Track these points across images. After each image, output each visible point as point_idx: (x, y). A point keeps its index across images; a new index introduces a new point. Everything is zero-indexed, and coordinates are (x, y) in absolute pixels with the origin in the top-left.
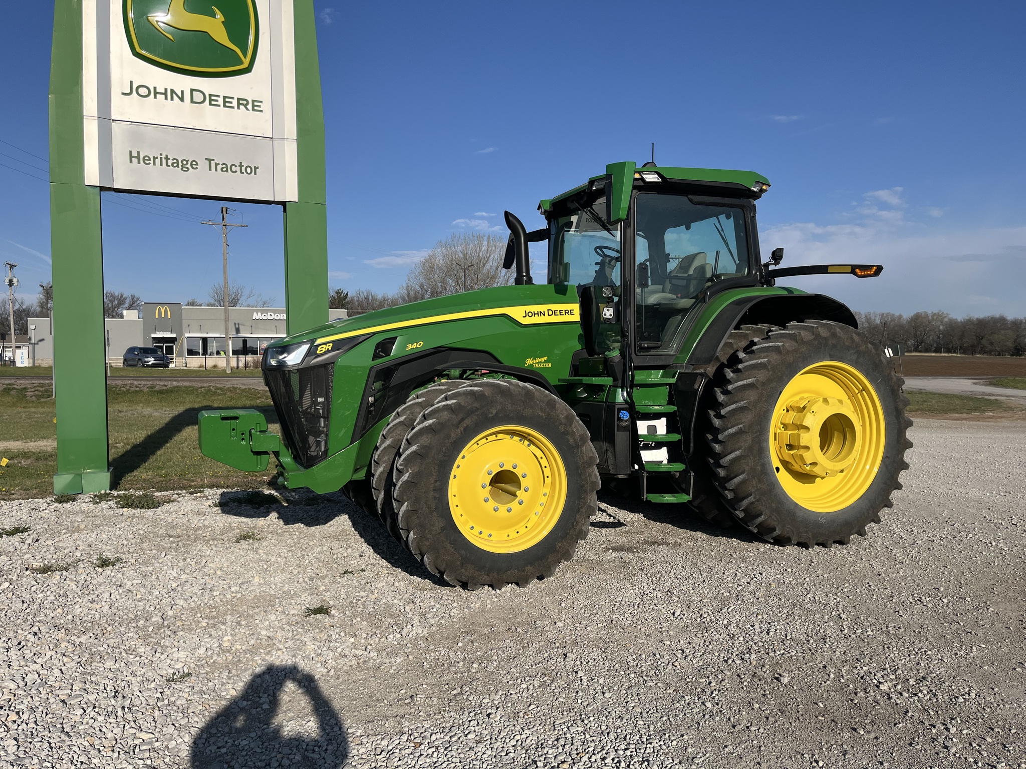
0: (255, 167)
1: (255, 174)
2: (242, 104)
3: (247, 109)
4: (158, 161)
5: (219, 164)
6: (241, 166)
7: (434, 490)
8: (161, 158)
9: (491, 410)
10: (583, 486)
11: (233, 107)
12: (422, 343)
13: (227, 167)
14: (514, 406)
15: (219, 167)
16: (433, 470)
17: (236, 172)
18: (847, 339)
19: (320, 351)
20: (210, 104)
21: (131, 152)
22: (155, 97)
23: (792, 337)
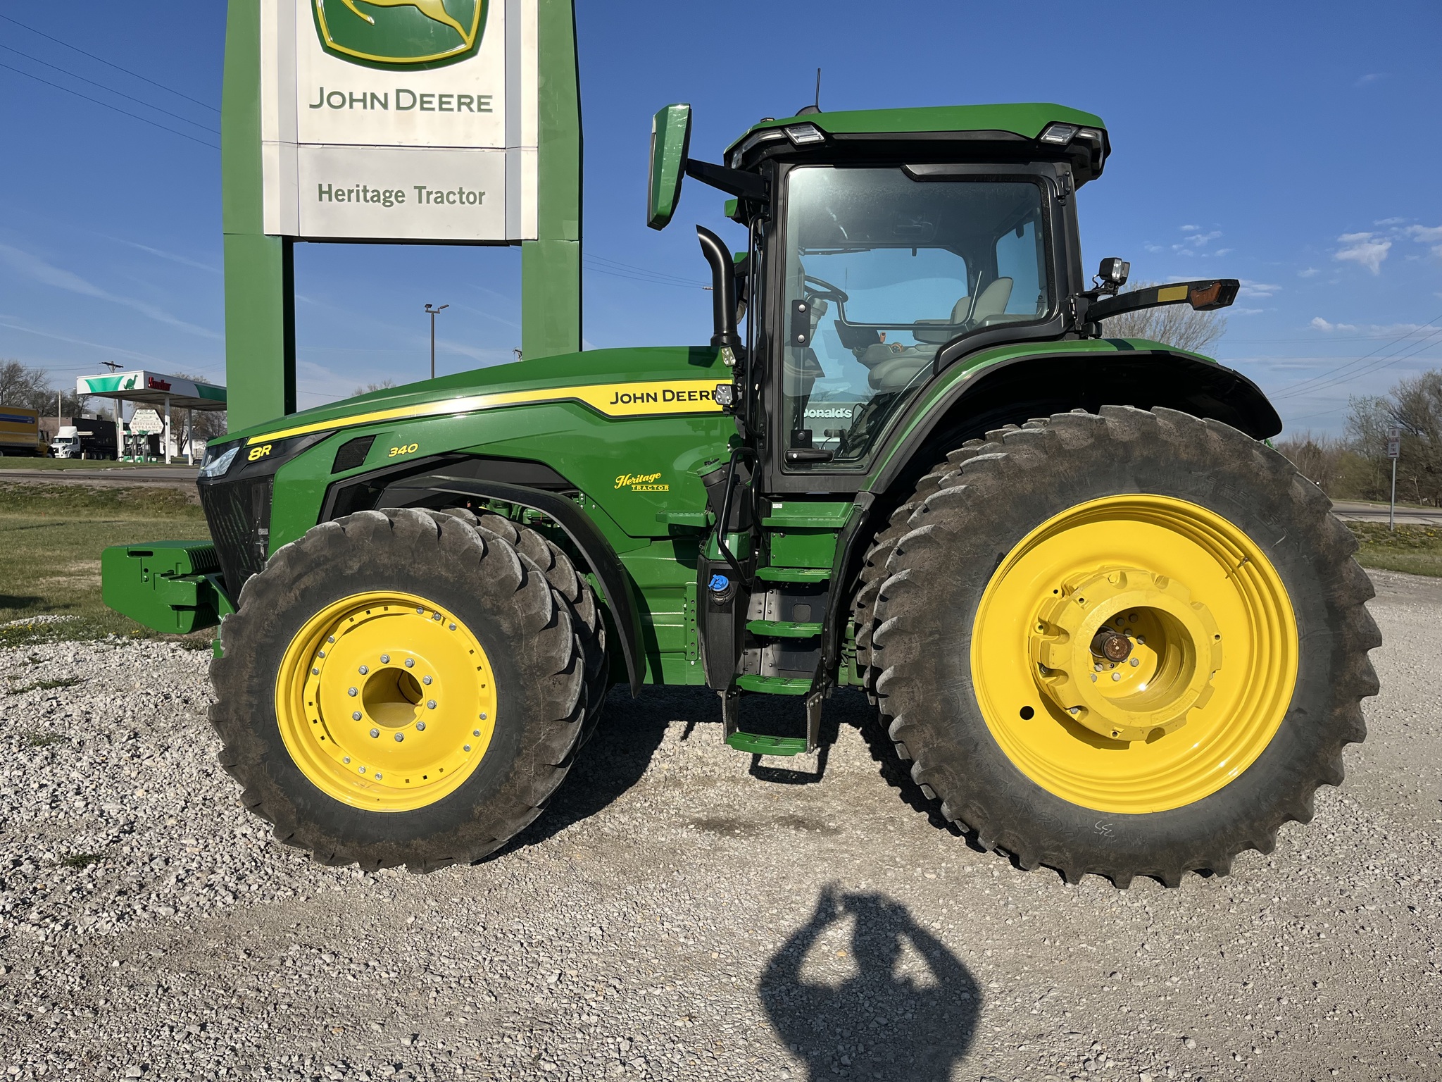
0: (480, 193)
1: (480, 203)
2: (464, 104)
3: (471, 110)
4: (353, 195)
5: (432, 193)
6: (461, 193)
7: (248, 692)
8: (358, 191)
9: (351, 563)
10: (529, 709)
11: (452, 110)
12: (416, 445)
13: (442, 197)
14: (393, 557)
15: (432, 197)
16: (248, 658)
17: (454, 202)
18: (1186, 446)
19: (254, 456)
20: (422, 108)
21: (320, 186)
22: (351, 107)
23: (1035, 440)
